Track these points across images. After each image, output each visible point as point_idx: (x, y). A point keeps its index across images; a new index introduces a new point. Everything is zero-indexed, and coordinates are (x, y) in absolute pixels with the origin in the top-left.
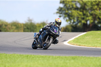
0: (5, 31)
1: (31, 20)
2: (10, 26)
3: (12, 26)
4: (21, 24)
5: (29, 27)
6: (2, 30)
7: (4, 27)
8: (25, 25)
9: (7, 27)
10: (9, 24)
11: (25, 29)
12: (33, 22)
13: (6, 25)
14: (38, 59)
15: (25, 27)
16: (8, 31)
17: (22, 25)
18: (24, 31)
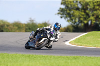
0: (7, 31)
1: (33, 21)
2: (12, 27)
3: (13, 26)
4: (22, 24)
5: (31, 28)
6: (4, 30)
7: (6, 27)
8: (27, 25)
9: (8, 28)
10: (11, 24)
11: (26, 29)
12: (34, 22)
13: (8, 26)
14: (39, 58)
15: (27, 28)
16: (10, 31)
17: (24, 25)
18: (26, 31)
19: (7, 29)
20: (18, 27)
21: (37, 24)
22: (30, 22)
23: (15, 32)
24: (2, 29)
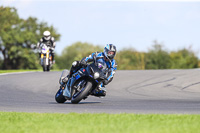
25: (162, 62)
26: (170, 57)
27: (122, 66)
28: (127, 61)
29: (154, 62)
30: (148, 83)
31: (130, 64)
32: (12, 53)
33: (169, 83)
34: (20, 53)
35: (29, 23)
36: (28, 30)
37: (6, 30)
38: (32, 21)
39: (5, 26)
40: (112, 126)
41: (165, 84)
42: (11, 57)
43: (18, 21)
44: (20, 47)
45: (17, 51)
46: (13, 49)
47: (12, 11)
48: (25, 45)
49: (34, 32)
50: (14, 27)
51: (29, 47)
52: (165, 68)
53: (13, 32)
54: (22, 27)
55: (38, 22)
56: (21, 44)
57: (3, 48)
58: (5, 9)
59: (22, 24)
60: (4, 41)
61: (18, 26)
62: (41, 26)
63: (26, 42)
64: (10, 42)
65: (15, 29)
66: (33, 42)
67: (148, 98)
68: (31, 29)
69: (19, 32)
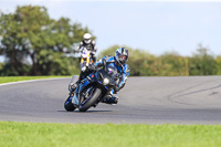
19: (148, 69)
20: (173, 65)
21: (215, 58)
22: (198, 53)
23: (166, 75)
24: (137, 70)
25: (207, 67)
26: (215, 62)
27: (164, 72)
28: (169, 66)
29: (198, 68)
30: (192, 90)
31: (172, 70)
32: (42, 58)
33: (215, 90)
34: (50, 58)
35: (61, 24)
36: (60, 32)
37: (35, 32)
38: (64, 21)
39: (34, 27)
40: (152, 138)
41: (210, 92)
42: (41, 62)
43: (48, 21)
44: (51, 51)
45: (48, 55)
46: (43, 53)
47: (42, 10)
48: (56, 48)
49: (67, 34)
50: (43, 28)
51: (61, 50)
52: (211, 74)
53: (43, 34)
54: (53, 29)
55: (71, 23)
56: (52, 47)
57: (32, 51)
58: (33, 8)
59: (53, 25)
60: (32, 44)
61: (48, 27)
62: (75, 27)
63: (57, 45)
64: (40, 45)
65: (46, 30)
66: (65, 46)
67: (193, 107)
68: (63, 31)
69: (49, 34)
